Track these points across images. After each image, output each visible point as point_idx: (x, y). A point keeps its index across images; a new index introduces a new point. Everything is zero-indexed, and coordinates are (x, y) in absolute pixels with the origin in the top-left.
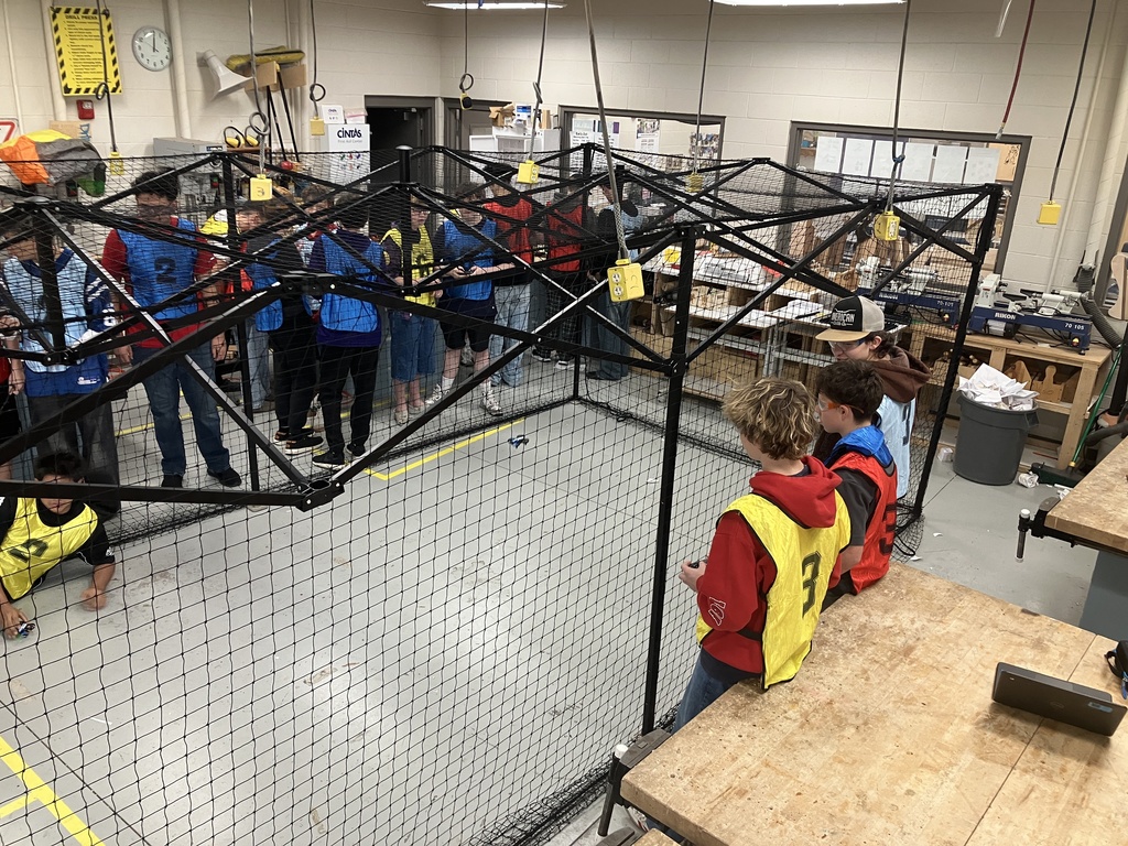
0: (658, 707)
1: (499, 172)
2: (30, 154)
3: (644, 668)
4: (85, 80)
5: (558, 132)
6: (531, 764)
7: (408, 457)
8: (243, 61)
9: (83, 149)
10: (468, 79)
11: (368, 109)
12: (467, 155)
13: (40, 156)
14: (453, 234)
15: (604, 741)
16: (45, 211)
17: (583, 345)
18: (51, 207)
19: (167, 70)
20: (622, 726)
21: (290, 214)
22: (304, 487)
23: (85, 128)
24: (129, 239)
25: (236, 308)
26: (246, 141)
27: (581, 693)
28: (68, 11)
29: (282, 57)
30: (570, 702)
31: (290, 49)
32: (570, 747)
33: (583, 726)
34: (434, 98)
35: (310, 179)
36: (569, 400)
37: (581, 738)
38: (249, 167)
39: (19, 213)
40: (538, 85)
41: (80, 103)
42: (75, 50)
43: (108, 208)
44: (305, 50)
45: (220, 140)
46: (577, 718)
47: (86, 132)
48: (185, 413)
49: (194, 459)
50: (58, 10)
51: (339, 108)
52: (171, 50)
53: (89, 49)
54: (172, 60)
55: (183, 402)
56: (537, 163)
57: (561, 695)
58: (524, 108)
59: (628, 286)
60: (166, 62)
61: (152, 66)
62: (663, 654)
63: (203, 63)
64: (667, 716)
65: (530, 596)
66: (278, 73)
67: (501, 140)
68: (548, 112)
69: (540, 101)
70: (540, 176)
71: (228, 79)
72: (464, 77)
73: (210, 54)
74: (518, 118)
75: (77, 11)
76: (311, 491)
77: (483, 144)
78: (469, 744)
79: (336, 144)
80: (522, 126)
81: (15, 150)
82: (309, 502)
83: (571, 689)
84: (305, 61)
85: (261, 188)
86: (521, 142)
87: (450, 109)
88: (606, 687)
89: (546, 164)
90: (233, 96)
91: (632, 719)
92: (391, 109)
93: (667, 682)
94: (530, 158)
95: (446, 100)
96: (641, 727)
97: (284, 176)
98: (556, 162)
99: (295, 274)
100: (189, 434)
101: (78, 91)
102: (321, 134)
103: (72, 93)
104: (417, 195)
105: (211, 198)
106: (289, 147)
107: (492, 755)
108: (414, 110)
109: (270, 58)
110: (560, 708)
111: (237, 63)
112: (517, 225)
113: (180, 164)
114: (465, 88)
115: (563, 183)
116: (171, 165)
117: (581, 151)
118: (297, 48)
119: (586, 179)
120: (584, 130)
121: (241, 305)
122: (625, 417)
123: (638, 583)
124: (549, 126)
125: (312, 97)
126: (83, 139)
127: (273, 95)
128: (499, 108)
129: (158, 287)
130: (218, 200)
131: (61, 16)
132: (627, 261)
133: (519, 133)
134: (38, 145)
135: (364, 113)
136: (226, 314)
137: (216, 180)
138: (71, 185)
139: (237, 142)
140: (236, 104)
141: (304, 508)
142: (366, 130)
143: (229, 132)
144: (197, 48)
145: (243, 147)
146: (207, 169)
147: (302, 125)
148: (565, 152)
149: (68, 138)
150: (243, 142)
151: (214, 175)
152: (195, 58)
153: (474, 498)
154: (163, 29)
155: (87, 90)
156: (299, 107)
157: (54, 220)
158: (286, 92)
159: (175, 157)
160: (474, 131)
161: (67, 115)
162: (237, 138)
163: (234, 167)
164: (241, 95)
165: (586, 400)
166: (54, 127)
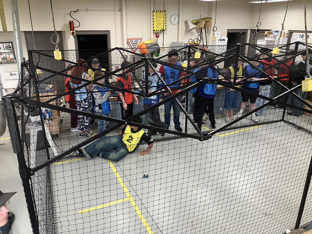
0: (301, 222)
1: (266, 50)
2: (144, 46)
3: (298, 208)
4: (158, 28)
5: (287, 38)
6: (256, 227)
7: (231, 131)
8: (196, 21)
9: (156, 45)
10: (259, 24)
11: (228, 33)
12: (256, 46)
13: (146, 47)
14: (249, 68)
15: (281, 227)
16: (148, 60)
17: (288, 103)
18: (149, 59)
19: (177, 25)
20: (288, 225)
21: (204, 62)
22: (201, 135)
23: (157, 40)
24: (165, 67)
25: (191, 86)
26: (194, 42)
27: (275, 211)
28: (156, 11)
29: (206, 20)
30: (271, 212)
31: (209, 18)
32: (269, 226)
33: (275, 221)
34: (248, 29)
35: (210, 52)
36: (280, 121)
37: (274, 224)
38: (195, 49)
39: (143, 60)
40: (283, 24)
41: (156, 34)
42: (157, 20)
43: (161, 60)
44: (212, 18)
45: (188, 42)
46: (273, 218)
47: (157, 41)
48: (172, 112)
49: (172, 124)
50: (154, 11)
51: (220, 33)
52: (179, 20)
53: (160, 20)
54: (179, 22)
55: (172, 109)
56: (279, 48)
57: (269, 210)
58: (276, 31)
59: (309, 86)
60: (177, 23)
61: (174, 24)
62: (306, 205)
63: (186, 22)
64: (304, 225)
65: (262, 177)
66: (205, 24)
67: (267, 41)
68: (284, 32)
69: (283, 29)
70: (280, 52)
71: (192, 26)
72: (258, 23)
73: (188, 20)
74: (274, 34)
75: (158, 11)
76: (203, 136)
77: (261, 43)
78: (238, 216)
79: (218, 43)
80: (275, 36)
81: (141, 45)
82: (202, 139)
83: (273, 208)
84: (212, 21)
85: (198, 55)
86: (274, 42)
87: (252, 32)
88: (284, 211)
89: (282, 48)
90: (192, 31)
91: (292, 223)
92: (235, 33)
93: (306, 215)
94: (277, 47)
95: (251, 30)
96: (295, 227)
97: (203, 52)
98: (285, 48)
99: (206, 78)
100: (172, 118)
101: (156, 31)
102: (214, 40)
103: (155, 31)
104: (241, 57)
105: (183, 57)
106: (205, 44)
107: (245, 221)
108: (241, 33)
109: (203, 20)
110: (268, 213)
111: (194, 22)
112: (271, 66)
113: (178, 49)
114: (258, 26)
115: (287, 54)
116: (176, 49)
117: (295, 44)
118: (210, 17)
119: (295, 53)
120: (296, 38)
121: (192, 85)
122: (300, 128)
123: (300, 181)
124: (284, 36)
125: (213, 30)
126: (156, 43)
127: (203, 30)
128: (268, 32)
129: (171, 79)
130: (185, 58)
131: (155, 13)
132: (309, 79)
133: (273, 39)
134: (146, 44)
135: (227, 34)
136: (188, 88)
137: (185, 53)
138: (152, 54)
139: (192, 43)
140: (193, 33)
141: (201, 140)
142: (226, 39)
143: (190, 40)
144: (185, 19)
145: (193, 44)
146: (184, 50)
147: (209, 38)
148: (289, 44)
149: (153, 42)
150: (193, 43)
151: (185, 51)
152: (184, 21)
153: (249, 146)
154: (178, 14)
155: (158, 31)
156: (209, 33)
157: (150, 63)
158: (206, 29)
159: (177, 47)
160: (259, 38)
161: (153, 37)
162: (192, 42)
163: (191, 49)
164: (194, 30)
165: (287, 122)
166: (150, 40)
